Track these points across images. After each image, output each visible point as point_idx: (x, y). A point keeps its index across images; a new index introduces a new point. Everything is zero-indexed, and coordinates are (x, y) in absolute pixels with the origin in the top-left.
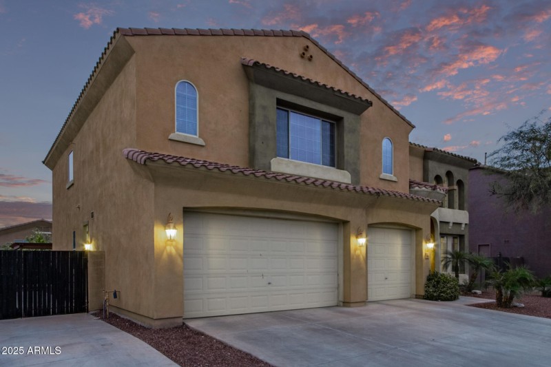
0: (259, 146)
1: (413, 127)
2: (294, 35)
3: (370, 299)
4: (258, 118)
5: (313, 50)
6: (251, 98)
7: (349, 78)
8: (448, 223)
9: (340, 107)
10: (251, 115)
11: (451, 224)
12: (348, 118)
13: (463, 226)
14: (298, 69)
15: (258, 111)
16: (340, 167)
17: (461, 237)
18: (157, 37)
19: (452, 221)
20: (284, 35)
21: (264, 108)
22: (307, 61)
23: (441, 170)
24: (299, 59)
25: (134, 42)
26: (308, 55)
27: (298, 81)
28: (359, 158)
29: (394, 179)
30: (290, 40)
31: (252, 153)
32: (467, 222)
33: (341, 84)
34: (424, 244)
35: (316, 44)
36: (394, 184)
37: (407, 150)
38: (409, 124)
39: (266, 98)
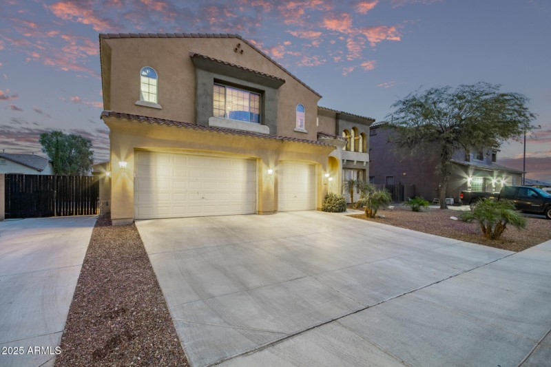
0: (200, 109)
1: (321, 97)
2: (230, 37)
3: (279, 210)
4: (200, 91)
5: (244, 46)
6: (196, 79)
7: (271, 64)
8: (353, 161)
9: (262, 84)
10: (196, 89)
11: (355, 162)
12: (269, 92)
13: (365, 163)
14: (233, 59)
15: (200, 86)
16: (263, 123)
17: (364, 170)
18: (127, 39)
19: (356, 160)
20: (222, 37)
21: (204, 84)
22: (239, 55)
23: (349, 126)
24: (233, 52)
25: (110, 42)
26: (239, 50)
27: (228, 66)
28: (276, 118)
29: (305, 131)
30: (226, 40)
31: (196, 113)
32: (368, 161)
33: (266, 69)
34: (323, 174)
35: (246, 43)
36: (305, 135)
37: (316, 112)
38: (318, 95)
39: (206, 78)
